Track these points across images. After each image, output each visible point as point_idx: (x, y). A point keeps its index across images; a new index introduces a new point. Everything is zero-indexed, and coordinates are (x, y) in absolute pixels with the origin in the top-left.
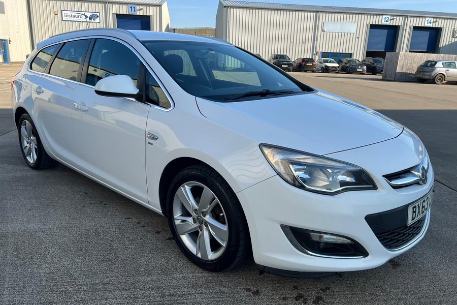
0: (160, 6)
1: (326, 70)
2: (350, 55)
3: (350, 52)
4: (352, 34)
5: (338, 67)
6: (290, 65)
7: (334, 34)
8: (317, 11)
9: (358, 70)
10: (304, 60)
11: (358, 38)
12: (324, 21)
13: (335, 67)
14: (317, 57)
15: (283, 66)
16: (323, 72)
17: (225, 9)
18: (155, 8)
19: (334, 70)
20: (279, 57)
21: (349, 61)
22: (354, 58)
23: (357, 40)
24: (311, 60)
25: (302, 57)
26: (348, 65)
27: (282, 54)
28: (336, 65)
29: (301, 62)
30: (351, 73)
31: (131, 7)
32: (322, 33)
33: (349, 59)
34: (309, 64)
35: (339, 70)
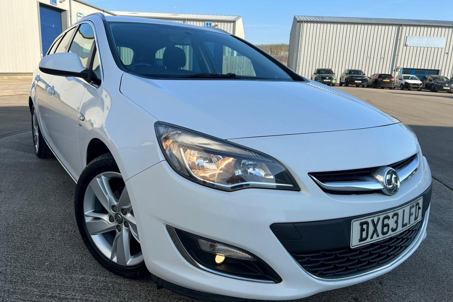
0: (234, 22)
1: (406, 87)
2: (437, 72)
3: (436, 69)
4: (440, 50)
5: (421, 84)
6: (364, 80)
7: (419, 49)
8: (400, 24)
9: (444, 88)
10: (380, 76)
11: (448, 53)
12: (407, 34)
13: (417, 84)
14: (397, 74)
15: (356, 81)
16: (402, 89)
17: (298, 24)
18: (229, 24)
19: (416, 87)
20: (353, 73)
21: (434, 78)
22: (442, 75)
23: (446, 55)
24: (389, 76)
25: (380, 73)
26: (433, 82)
27: (357, 69)
28: (419, 82)
29: (377, 77)
30: (436, 92)
31: (207, 24)
32: (405, 47)
33: (435, 76)
34: (387, 81)
35: (422, 88)
